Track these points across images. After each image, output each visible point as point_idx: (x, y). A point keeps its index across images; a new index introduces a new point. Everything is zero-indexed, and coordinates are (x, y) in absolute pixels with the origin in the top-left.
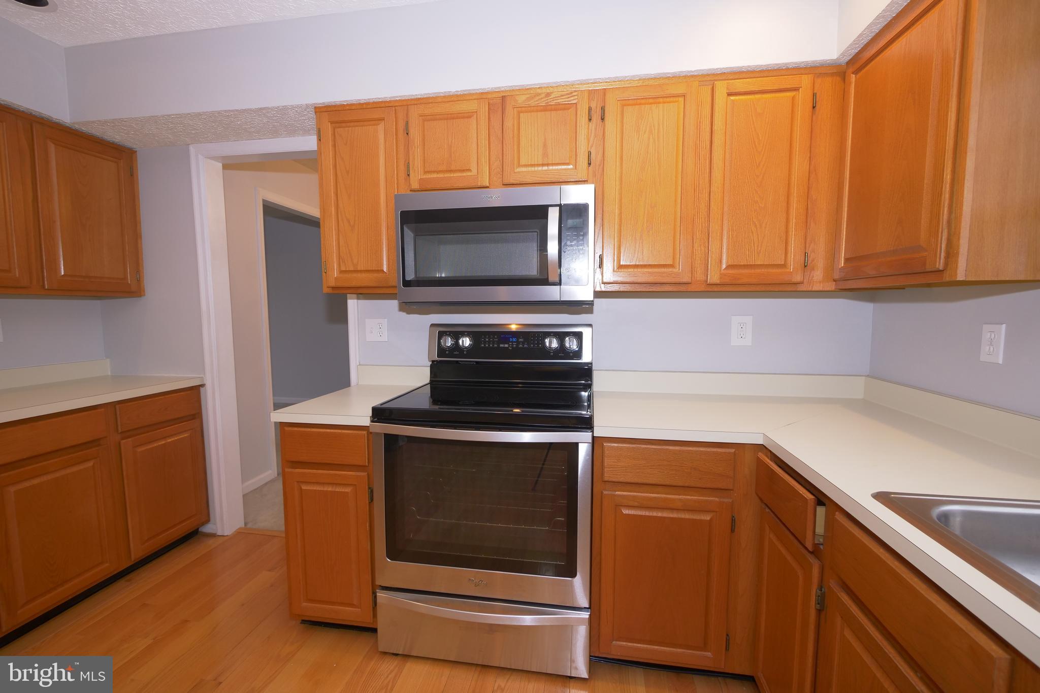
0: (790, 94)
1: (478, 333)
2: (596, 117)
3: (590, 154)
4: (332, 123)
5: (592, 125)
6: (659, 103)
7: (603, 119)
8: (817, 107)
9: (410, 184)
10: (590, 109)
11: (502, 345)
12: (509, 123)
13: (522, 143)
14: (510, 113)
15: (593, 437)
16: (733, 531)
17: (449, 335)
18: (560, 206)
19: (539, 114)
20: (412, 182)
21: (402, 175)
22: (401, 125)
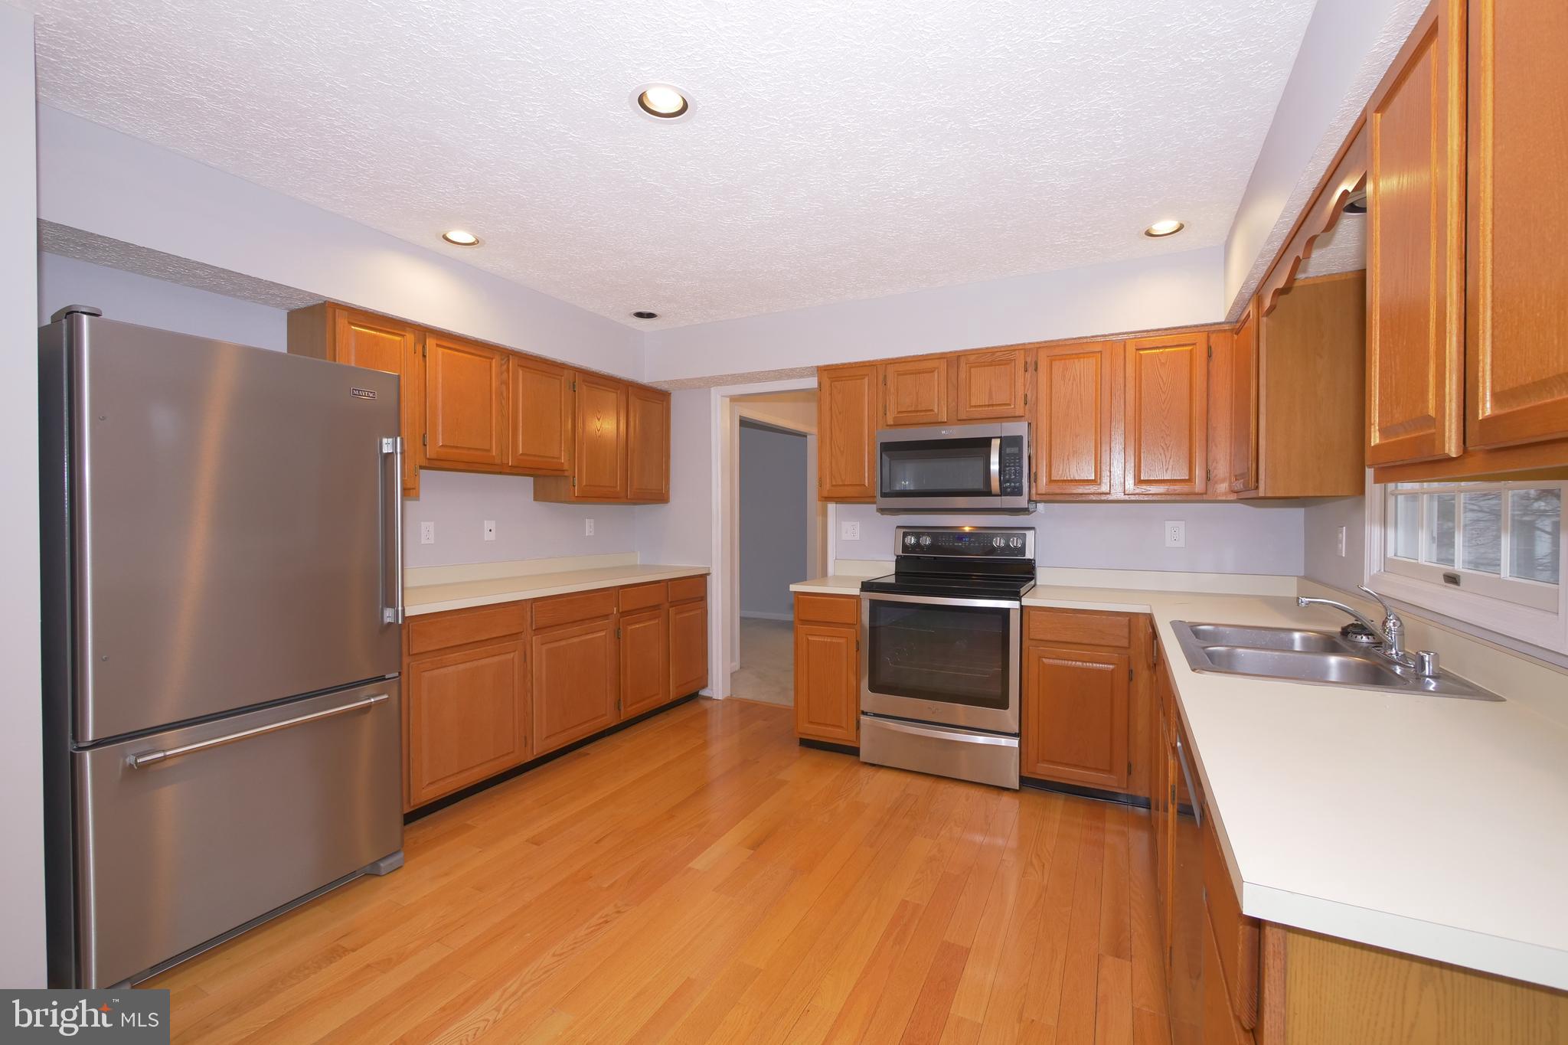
0: (1190, 348)
1: (934, 532)
2: (1031, 369)
3: (1026, 396)
4: (829, 378)
5: (1028, 375)
6: (1081, 358)
7: (1036, 370)
8: (1214, 355)
9: (886, 421)
10: (1026, 363)
11: (956, 544)
12: (963, 375)
13: (973, 390)
14: (963, 367)
15: (1022, 606)
16: (1131, 679)
17: (912, 535)
18: (1000, 437)
19: (986, 368)
20: (888, 418)
21: (881, 413)
22: (881, 378)
